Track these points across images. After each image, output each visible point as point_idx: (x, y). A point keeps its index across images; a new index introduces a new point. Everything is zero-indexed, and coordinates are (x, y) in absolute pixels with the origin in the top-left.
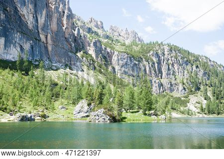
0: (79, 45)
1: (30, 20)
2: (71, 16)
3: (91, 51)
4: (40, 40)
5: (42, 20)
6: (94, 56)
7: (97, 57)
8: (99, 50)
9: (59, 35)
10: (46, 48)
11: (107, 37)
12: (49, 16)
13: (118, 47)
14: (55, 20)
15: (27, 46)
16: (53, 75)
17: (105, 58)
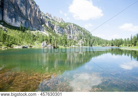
0: (43, 22)
1: (24, 12)
2: (39, 12)
3: (47, 25)
4: (28, 20)
5: (29, 12)
6: (48, 26)
7: (49, 27)
8: (50, 24)
9: (35, 18)
10: (31, 23)
11: (53, 20)
12: (31, 11)
13: (56, 24)
14: (34, 13)
15: (23, 22)
16: (34, 33)
17: (52, 27)
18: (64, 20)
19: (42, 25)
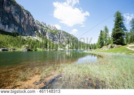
0: (36, 29)
1: (18, 21)
2: (33, 20)
3: (40, 31)
4: (22, 27)
5: (22, 21)
7: (41, 33)
8: (42, 31)
9: (28, 26)
10: (24, 29)
12: (25, 20)
13: (49, 31)
14: (27, 21)
15: (17, 28)
17: (44, 33)
18: (56, 28)
19: (35, 31)
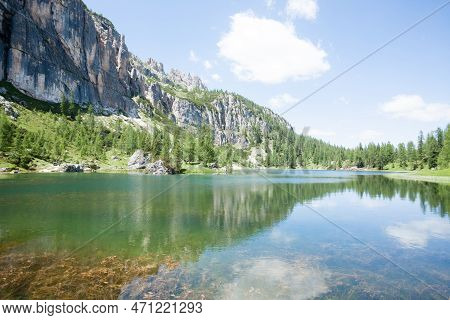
0: (135, 87)
1: (76, 56)
2: (126, 54)
3: (149, 96)
4: (88, 80)
5: (91, 57)
6: (152, 101)
7: (155, 104)
8: (157, 95)
9: (111, 76)
10: (96, 90)
11: (168, 81)
12: (100, 53)
13: (179, 93)
14: (107, 58)
15: (73, 86)
16: (104, 121)
17: (164, 104)
18: (203, 81)
19: (132, 96)
